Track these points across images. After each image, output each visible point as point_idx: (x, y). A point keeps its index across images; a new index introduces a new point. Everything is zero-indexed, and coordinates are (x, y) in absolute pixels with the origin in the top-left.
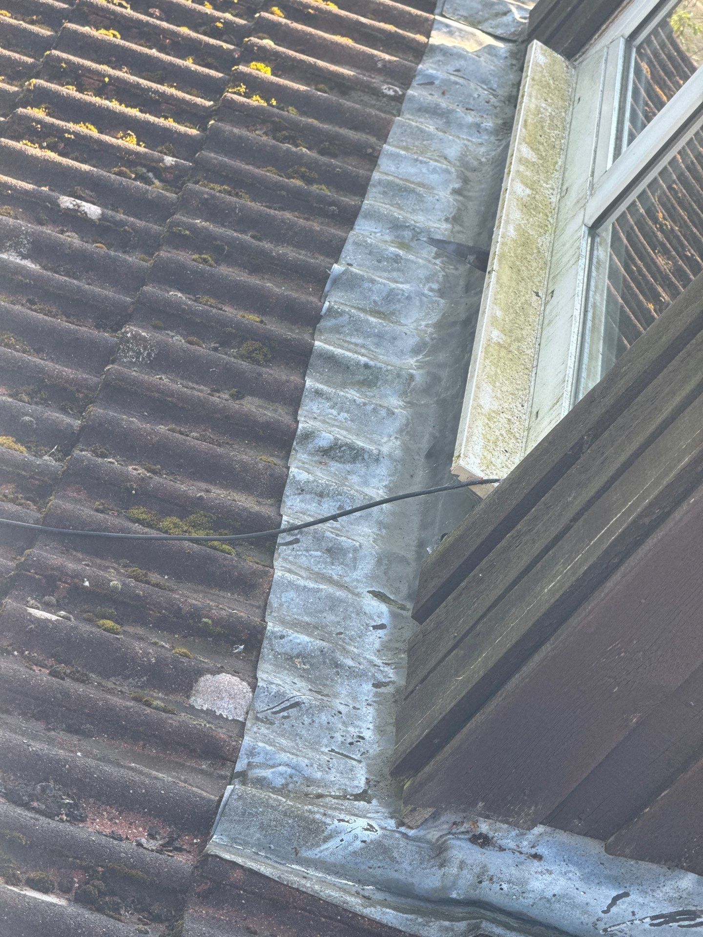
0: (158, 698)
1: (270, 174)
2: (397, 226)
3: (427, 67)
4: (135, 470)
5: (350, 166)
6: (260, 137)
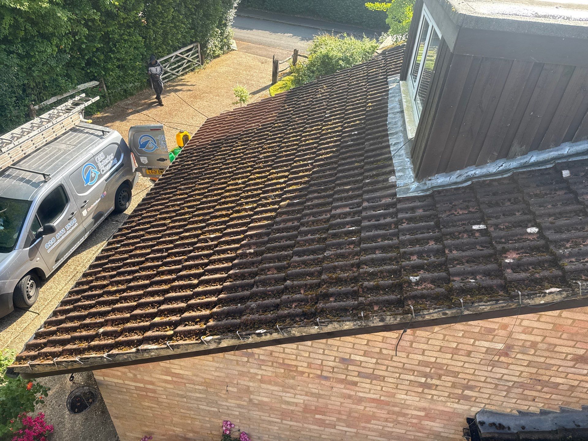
0: (385, 183)
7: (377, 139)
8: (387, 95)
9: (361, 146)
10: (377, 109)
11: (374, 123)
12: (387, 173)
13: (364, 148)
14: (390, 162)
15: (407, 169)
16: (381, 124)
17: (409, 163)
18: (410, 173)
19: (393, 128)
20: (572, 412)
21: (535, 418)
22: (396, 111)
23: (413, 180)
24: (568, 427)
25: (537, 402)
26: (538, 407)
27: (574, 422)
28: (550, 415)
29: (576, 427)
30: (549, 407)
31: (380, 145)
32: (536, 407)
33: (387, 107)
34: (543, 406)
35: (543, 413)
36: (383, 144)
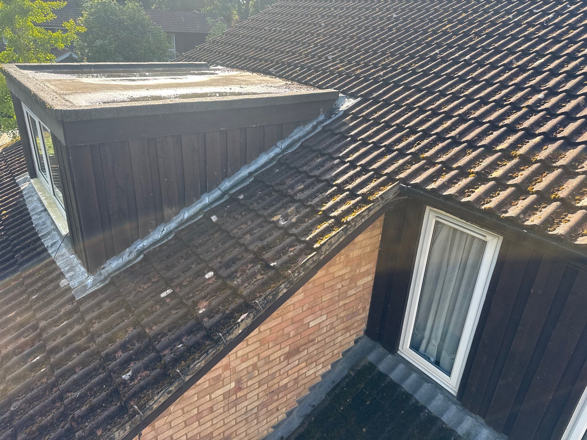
0: (57, 291)
1: (16, 223)
2: (37, 214)
3: (24, 193)
4: (31, 271)
5: (25, 212)
6: (11, 220)
7: (29, 246)
8: (22, 196)
9: (12, 261)
10: (15, 215)
11: (18, 231)
12: (56, 279)
13: (16, 261)
14: (54, 266)
15: (76, 265)
16: (27, 229)
17: (75, 259)
18: (80, 270)
19: (42, 229)
20: (305, 398)
21: (286, 423)
22: (39, 210)
23: (87, 275)
24: (309, 412)
25: (280, 409)
26: (283, 413)
27: (310, 405)
28: (294, 413)
29: (313, 409)
30: (290, 407)
31: (35, 252)
32: (282, 414)
33: (27, 209)
34: (286, 410)
35: (289, 414)
36: (38, 250)
